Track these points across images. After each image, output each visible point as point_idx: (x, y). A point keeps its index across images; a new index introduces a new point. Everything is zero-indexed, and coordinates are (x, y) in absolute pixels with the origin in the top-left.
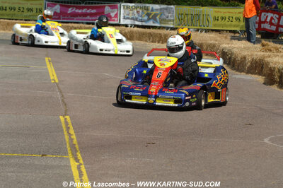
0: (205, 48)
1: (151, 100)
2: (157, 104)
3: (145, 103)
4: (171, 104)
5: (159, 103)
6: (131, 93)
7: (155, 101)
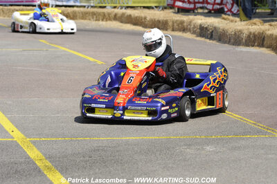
0: (170, 24)
1: (118, 113)
2: (125, 118)
3: (110, 117)
4: (144, 117)
5: (127, 116)
6: (93, 105)
7: (123, 115)
